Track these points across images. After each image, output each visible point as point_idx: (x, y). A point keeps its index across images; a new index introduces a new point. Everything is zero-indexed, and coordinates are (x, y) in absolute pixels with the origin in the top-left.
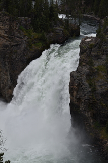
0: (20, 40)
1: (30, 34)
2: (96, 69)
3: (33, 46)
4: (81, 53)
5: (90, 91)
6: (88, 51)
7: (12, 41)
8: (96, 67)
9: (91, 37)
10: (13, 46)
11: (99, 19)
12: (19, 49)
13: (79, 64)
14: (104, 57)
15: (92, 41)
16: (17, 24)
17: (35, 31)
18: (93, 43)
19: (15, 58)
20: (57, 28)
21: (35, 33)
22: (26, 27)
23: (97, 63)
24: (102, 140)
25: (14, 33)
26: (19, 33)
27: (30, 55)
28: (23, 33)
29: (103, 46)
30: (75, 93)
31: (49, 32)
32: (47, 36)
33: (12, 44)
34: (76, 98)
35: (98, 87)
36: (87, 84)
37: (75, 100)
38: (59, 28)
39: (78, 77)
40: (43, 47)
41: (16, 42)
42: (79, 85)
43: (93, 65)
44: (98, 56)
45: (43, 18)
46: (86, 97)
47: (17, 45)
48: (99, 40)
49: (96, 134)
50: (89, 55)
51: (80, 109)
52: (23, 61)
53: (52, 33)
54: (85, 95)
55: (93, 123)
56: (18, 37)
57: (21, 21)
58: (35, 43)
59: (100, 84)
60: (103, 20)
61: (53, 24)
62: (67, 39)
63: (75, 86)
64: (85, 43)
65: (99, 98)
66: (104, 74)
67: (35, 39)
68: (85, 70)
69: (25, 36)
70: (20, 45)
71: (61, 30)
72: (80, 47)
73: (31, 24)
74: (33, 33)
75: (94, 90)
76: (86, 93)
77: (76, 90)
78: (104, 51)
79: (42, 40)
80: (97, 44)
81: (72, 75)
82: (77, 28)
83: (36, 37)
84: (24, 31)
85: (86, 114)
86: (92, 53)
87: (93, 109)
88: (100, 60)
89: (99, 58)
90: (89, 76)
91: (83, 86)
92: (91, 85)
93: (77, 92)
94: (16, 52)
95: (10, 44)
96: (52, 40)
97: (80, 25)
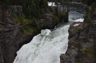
0: (12, 26)
1: (21, 21)
2: (84, 51)
3: (25, 31)
4: (70, 37)
6: (76, 35)
7: (5, 28)
8: (84, 49)
9: (79, 22)
10: (6, 32)
11: (86, 6)
12: (11, 35)
13: (69, 47)
14: (91, 40)
15: (79, 26)
16: (9, 12)
17: (27, 17)
18: (81, 28)
19: (8, 43)
20: (47, 14)
21: (27, 20)
22: (18, 14)
23: (85, 46)
25: (7, 20)
26: (12, 20)
27: (22, 40)
28: (16, 20)
29: (90, 30)
31: (40, 18)
32: (37, 23)
33: (6, 30)
38: (49, 15)
39: (67, 59)
40: (35, 32)
41: (9, 28)
43: (82, 48)
44: (86, 39)
45: (33, 6)
47: (10, 31)
48: (86, 25)
50: (77, 39)
52: (15, 45)
53: (42, 19)
56: (11, 24)
57: (13, 9)
58: (26, 29)
60: (90, 7)
61: (43, 12)
62: (56, 25)
64: (74, 27)
66: (92, 56)
67: (27, 25)
68: (74, 52)
69: (17, 22)
70: (12, 31)
71: (50, 17)
72: (69, 31)
73: (22, 11)
74: (25, 20)
78: (91, 35)
79: (33, 25)
80: (85, 28)
81: (62, 57)
82: (65, 14)
83: (27, 23)
84: (17, 18)
86: (80, 37)
88: (87, 43)
89: (87, 41)
90: (77, 57)
94: (9, 38)
95: (3, 30)
96: (43, 25)
97: (68, 11)
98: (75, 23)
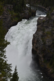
0: (7, 16)
1: (12, 13)
2: (46, 33)
3: (14, 19)
5: (42, 44)
6: (42, 24)
7: (3, 16)
9: (43, 17)
10: (3, 19)
12: (6, 21)
14: (50, 27)
15: (43, 19)
16: (6, 8)
18: (45, 20)
19: (4, 25)
20: (26, 11)
21: (15, 13)
22: (10, 9)
23: (47, 30)
24: (48, 69)
25: (4, 12)
26: (7, 12)
28: (9, 13)
29: (50, 22)
30: (35, 44)
32: (20, 15)
33: (3, 17)
34: (35, 47)
35: (47, 42)
36: (41, 40)
37: (35, 48)
38: (27, 11)
39: (37, 37)
40: (18, 20)
42: (38, 41)
43: (45, 31)
44: (47, 26)
45: (19, 6)
46: (41, 47)
47: (5, 18)
48: (48, 19)
49: (44, 66)
50: (42, 26)
51: (37, 53)
52: (8, 27)
53: (23, 14)
54: (40, 46)
55: (43, 60)
56: (6, 14)
57: (8, 6)
58: (14, 18)
59: (48, 41)
60: (47, 8)
61: (24, 9)
63: (35, 41)
64: (40, 19)
65: (47, 48)
66: (50, 36)
68: (41, 33)
69: (10, 14)
70: (7, 18)
71: (27, 12)
73: (13, 8)
74: (14, 13)
75: (45, 44)
76: (41, 45)
77: (35, 43)
78: (50, 25)
79: (18, 16)
80: (47, 21)
82: (35, 12)
83: (15, 15)
84: (9, 12)
85: (40, 55)
86: (44, 25)
87: (43, 53)
88: (48, 29)
89: (47, 28)
90: (42, 36)
91: (39, 41)
92: (43, 41)
93: (36, 44)
94: (4, 22)
95: (2, 17)
96: (23, 17)
97: (36, 10)
98: (41, 17)
